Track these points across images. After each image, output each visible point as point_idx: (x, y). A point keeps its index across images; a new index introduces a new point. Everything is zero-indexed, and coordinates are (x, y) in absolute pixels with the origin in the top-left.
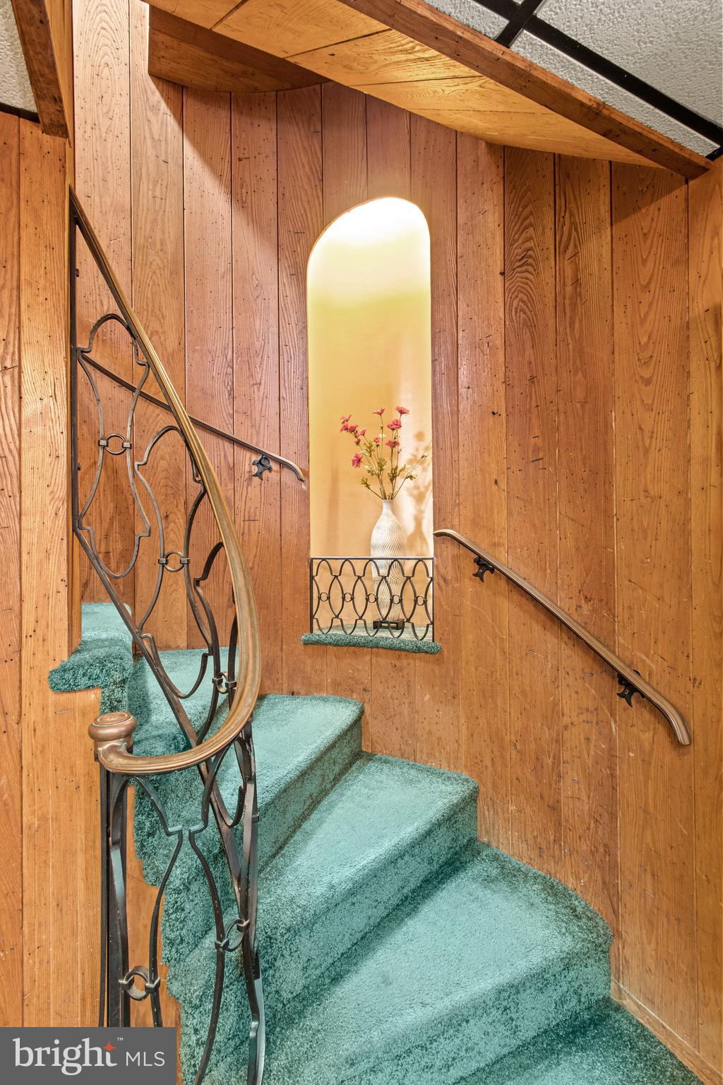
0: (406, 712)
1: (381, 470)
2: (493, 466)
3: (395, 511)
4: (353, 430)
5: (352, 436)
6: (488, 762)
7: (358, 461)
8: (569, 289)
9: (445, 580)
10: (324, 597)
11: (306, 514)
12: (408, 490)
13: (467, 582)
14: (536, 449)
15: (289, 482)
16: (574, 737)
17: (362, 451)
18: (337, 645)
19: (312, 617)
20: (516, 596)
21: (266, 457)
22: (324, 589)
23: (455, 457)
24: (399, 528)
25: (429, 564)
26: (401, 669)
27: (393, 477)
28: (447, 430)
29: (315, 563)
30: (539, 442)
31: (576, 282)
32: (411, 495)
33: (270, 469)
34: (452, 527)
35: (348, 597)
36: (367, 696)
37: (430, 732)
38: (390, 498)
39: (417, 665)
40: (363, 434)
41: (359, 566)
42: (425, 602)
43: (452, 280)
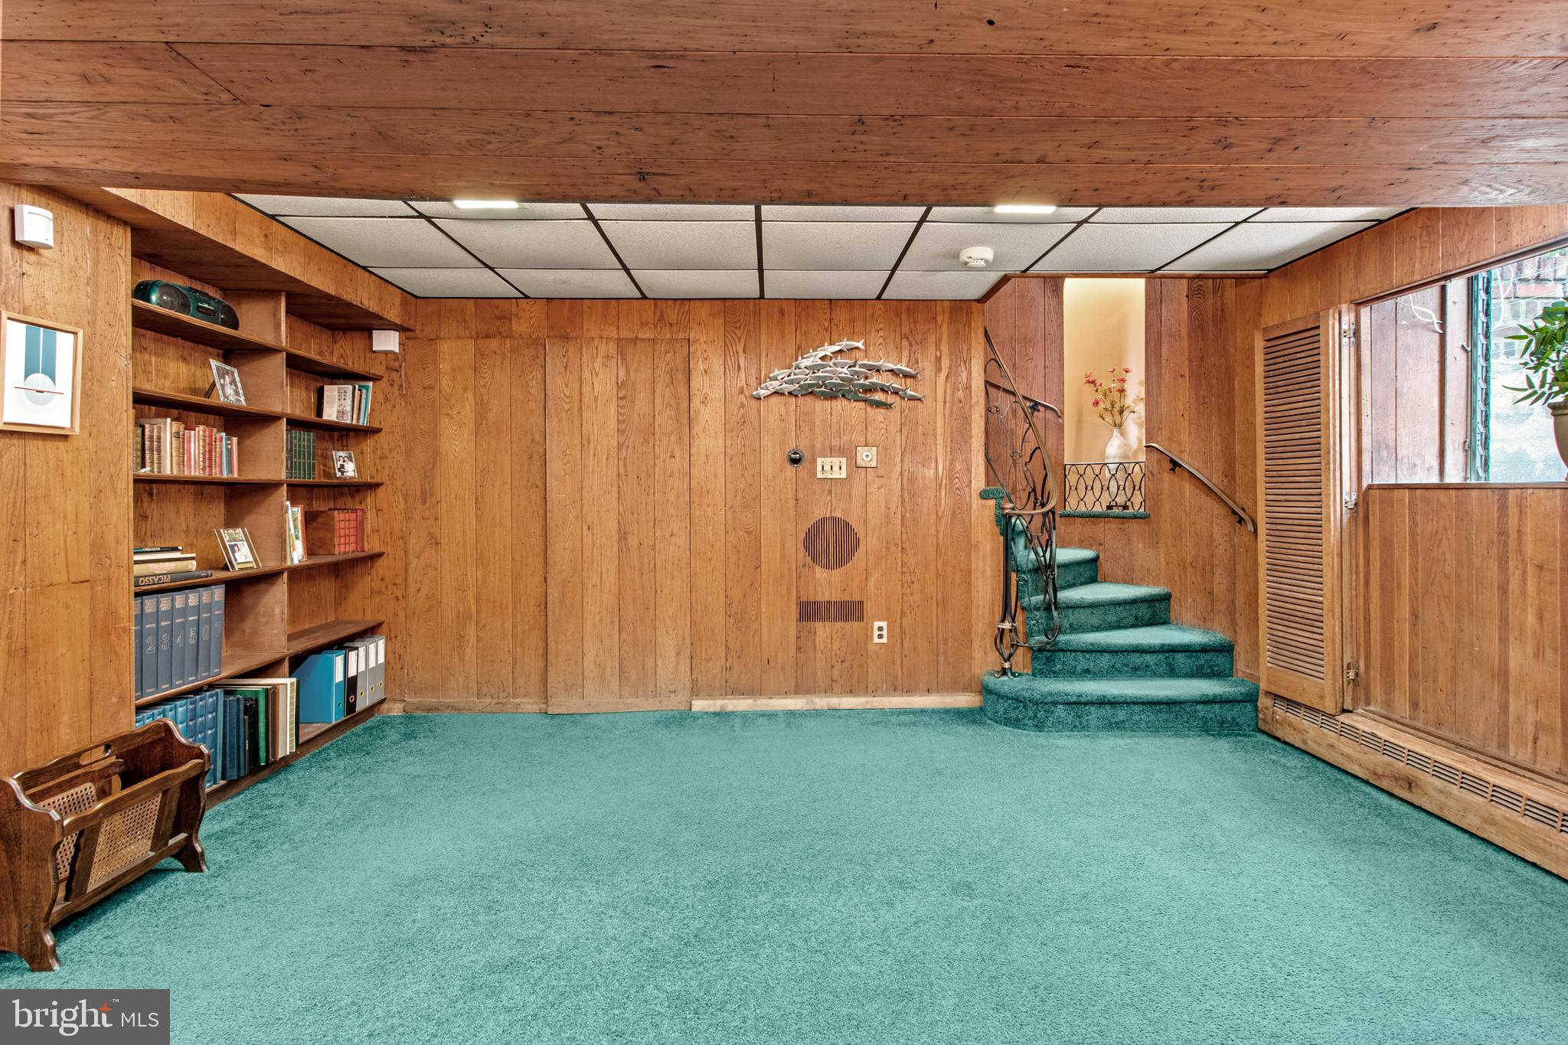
0: (1127, 555)
1: (1113, 407)
2: (1181, 406)
3: (1123, 434)
4: (1093, 382)
5: (1092, 385)
6: (1177, 578)
7: (1096, 403)
8: (1219, 313)
9: (1152, 474)
10: (1073, 488)
11: (1062, 438)
12: (1133, 419)
13: (1166, 474)
14: (1204, 397)
15: (1051, 418)
16: (1220, 550)
17: (1100, 396)
18: (1081, 517)
19: (1065, 500)
20: (1192, 480)
21: (1036, 403)
22: (1073, 482)
23: (1159, 400)
24: (1126, 445)
25: (1143, 465)
26: (1124, 530)
27: (1121, 412)
28: (1154, 385)
29: (1068, 467)
30: (1205, 393)
31: (1222, 310)
32: (1135, 423)
33: (1038, 411)
34: (1157, 443)
35: (1089, 488)
36: (1101, 548)
37: (1142, 566)
38: (1119, 426)
39: (1135, 527)
40: (1101, 385)
41: (1097, 469)
42: (1140, 489)
43: (1159, 295)
